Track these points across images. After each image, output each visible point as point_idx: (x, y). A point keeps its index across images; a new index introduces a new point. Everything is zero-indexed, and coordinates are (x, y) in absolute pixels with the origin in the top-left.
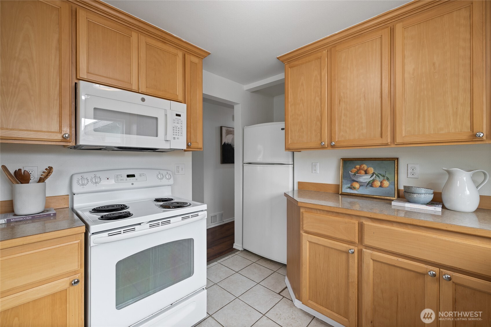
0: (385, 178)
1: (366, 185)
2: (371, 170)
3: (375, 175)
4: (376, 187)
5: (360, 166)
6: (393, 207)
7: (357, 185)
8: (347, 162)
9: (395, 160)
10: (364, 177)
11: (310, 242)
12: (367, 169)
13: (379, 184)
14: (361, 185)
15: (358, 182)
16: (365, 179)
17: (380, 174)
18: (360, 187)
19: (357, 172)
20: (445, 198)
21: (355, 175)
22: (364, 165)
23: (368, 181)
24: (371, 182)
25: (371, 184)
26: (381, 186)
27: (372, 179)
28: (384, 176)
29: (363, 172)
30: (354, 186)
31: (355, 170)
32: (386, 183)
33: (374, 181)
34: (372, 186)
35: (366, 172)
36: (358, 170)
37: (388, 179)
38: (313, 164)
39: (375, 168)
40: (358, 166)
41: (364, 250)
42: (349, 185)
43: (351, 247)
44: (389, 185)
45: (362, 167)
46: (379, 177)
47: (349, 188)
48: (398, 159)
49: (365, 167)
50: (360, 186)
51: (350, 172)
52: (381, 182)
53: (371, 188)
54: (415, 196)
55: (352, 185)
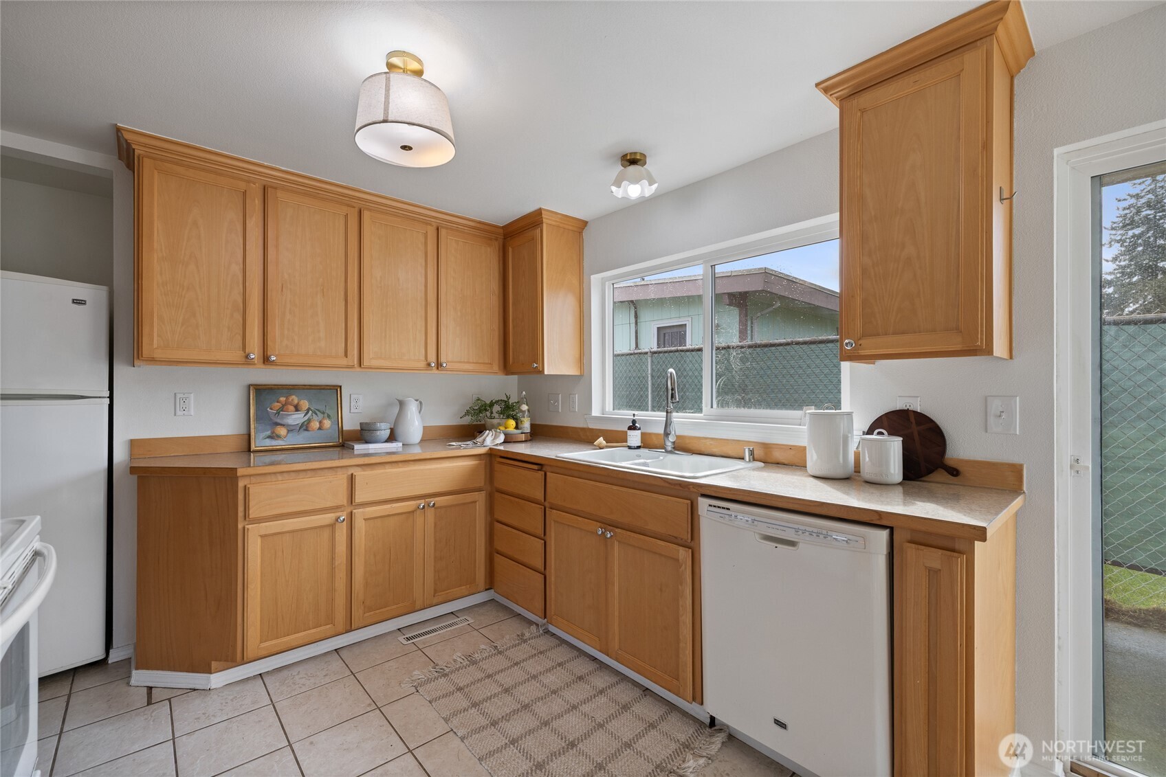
0: (326, 415)
1: (298, 428)
2: (305, 404)
3: (310, 412)
4: (313, 430)
5: (287, 398)
6: (356, 452)
7: (282, 431)
8: (261, 393)
9: (337, 389)
10: (294, 417)
11: (261, 536)
12: (298, 403)
13: (317, 425)
14: (290, 429)
15: (283, 425)
16: (296, 419)
17: (319, 410)
18: (288, 433)
19: (282, 409)
20: (399, 432)
21: (279, 413)
22: (294, 397)
23: (300, 422)
24: (306, 423)
25: (305, 427)
26: (320, 428)
27: (306, 418)
28: (323, 413)
29: (292, 408)
30: (277, 433)
31: (277, 405)
32: (327, 423)
33: (309, 421)
34: (307, 430)
35: (297, 408)
36: (283, 406)
37: (329, 417)
38: (179, 396)
39: (309, 401)
40: (283, 399)
41: (354, 511)
42: (268, 433)
43: (338, 514)
44: (332, 425)
45: (290, 399)
46: (316, 414)
47: (270, 437)
48: (341, 387)
49: (294, 399)
50: (288, 431)
51: (268, 409)
52: (320, 422)
53: (306, 432)
54: (378, 433)
55: (273, 432)
